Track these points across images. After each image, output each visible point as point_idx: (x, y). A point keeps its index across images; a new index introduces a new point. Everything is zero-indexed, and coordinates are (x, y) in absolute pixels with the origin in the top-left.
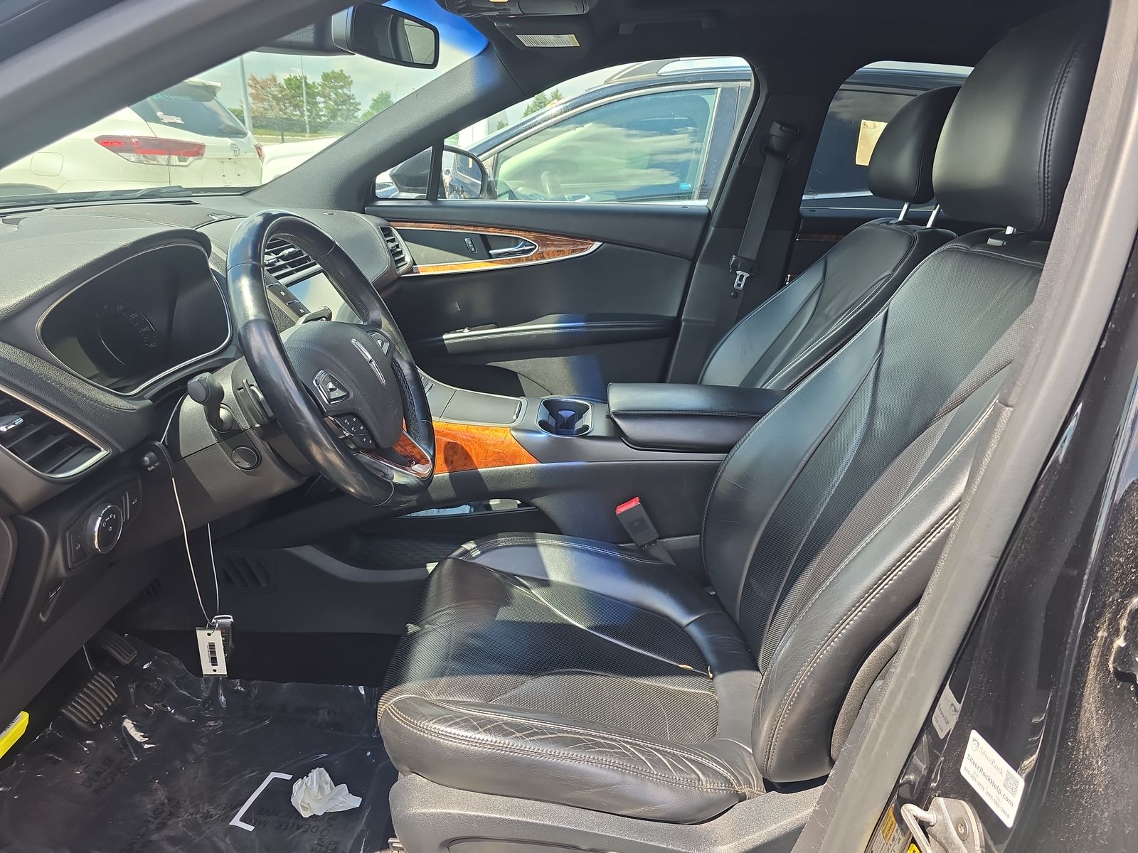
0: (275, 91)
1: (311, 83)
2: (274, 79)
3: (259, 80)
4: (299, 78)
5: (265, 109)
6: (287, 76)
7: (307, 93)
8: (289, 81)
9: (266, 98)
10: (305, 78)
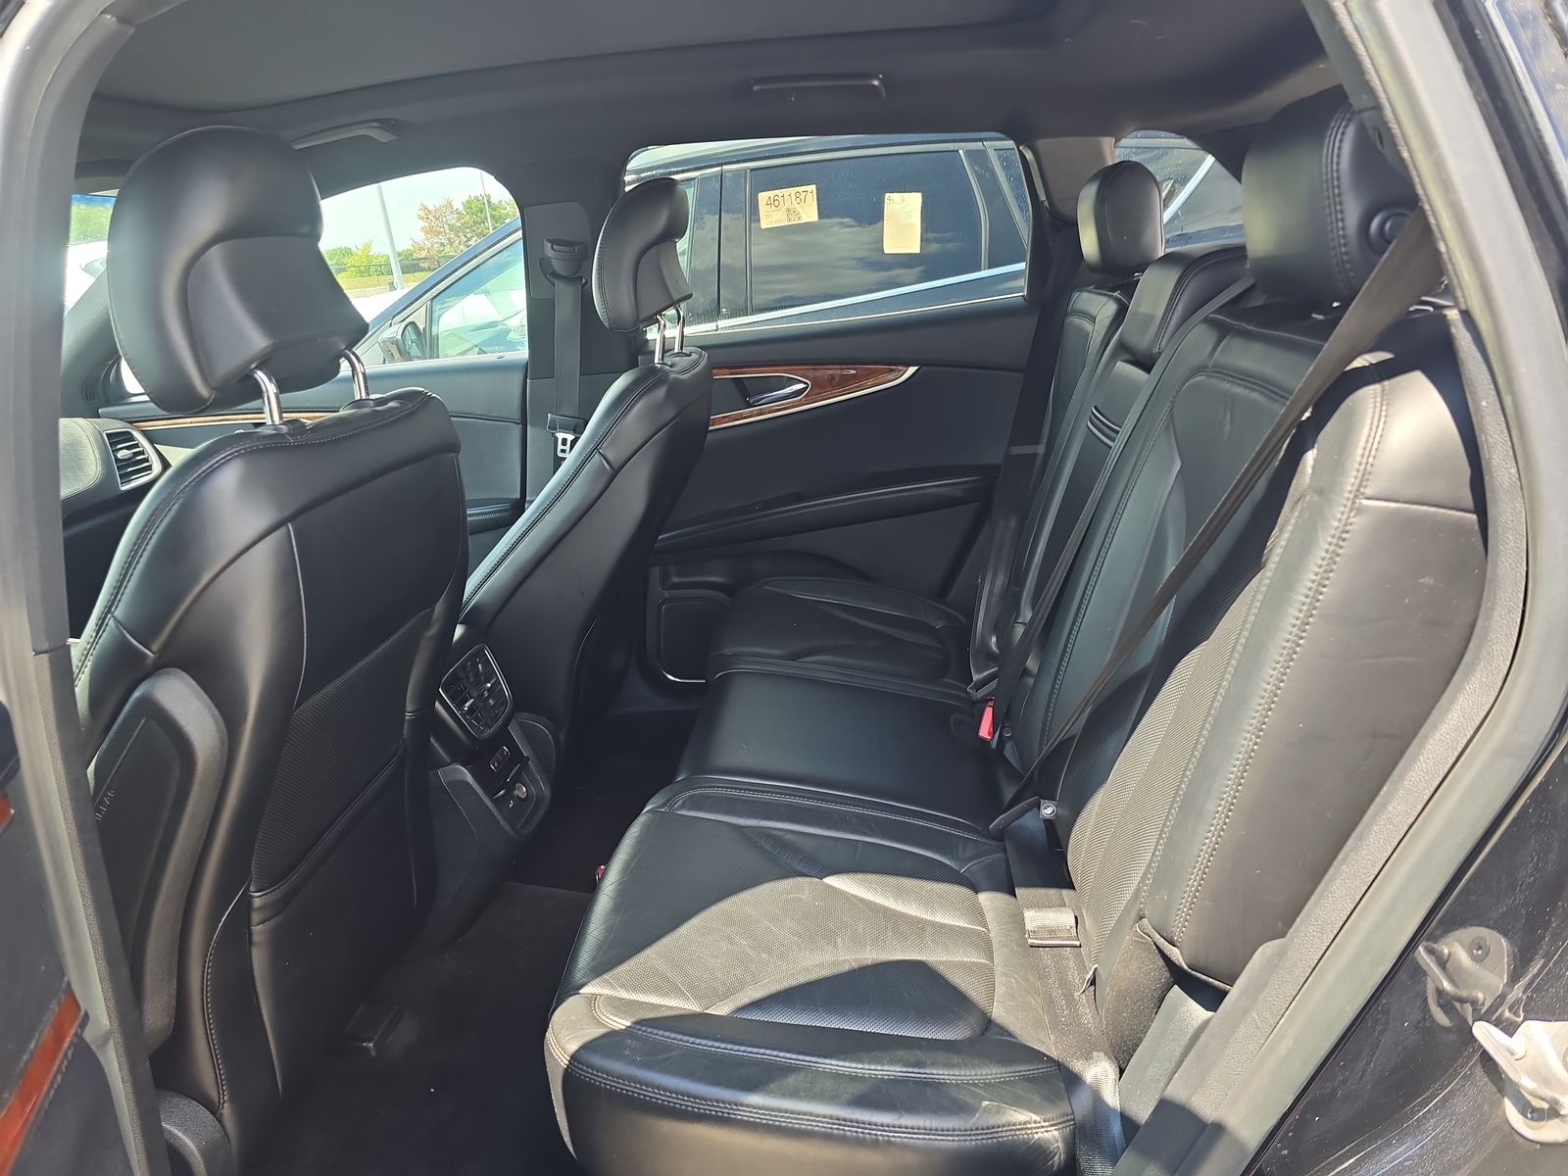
0: (452, 219)
1: (496, 203)
2: (450, 204)
3: (431, 208)
4: (480, 198)
5: (442, 244)
6: (465, 198)
7: (493, 216)
8: (468, 205)
9: (442, 230)
10: (489, 197)
